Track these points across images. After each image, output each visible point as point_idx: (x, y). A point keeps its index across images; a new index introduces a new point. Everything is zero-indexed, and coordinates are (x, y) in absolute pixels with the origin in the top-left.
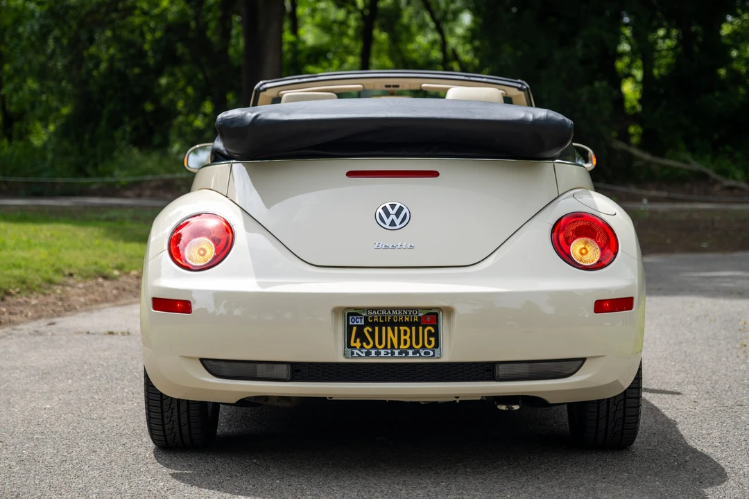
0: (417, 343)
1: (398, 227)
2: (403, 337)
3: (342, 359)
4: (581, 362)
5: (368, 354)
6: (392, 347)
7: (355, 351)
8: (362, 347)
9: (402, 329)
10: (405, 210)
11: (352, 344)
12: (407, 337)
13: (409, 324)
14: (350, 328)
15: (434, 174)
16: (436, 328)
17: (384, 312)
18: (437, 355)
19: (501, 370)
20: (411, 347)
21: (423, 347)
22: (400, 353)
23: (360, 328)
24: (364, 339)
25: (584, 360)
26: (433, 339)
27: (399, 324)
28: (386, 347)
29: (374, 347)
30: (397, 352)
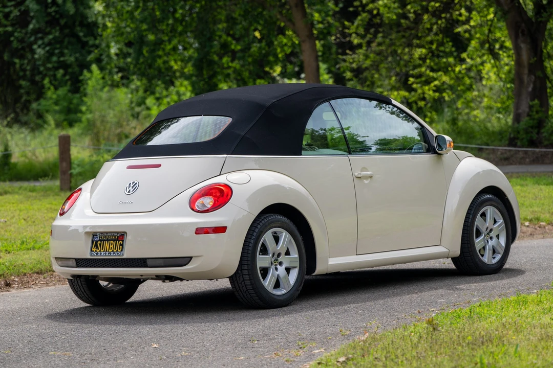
0: (115, 249)
1: (131, 193)
2: (111, 246)
3: (89, 257)
4: (189, 259)
5: (97, 254)
6: (106, 251)
7: (93, 253)
8: (96, 251)
9: (111, 242)
10: (137, 185)
11: (93, 250)
12: (112, 246)
13: (114, 241)
14: (93, 241)
15: (159, 166)
16: (123, 241)
17: (105, 234)
18: (121, 255)
19: (149, 262)
20: (113, 251)
21: (117, 251)
22: (108, 254)
23: (97, 242)
24: (97, 248)
25: (191, 258)
26: (121, 247)
27: (110, 240)
28: (104, 251)
29: (100, 251)
30: (107, 253)
